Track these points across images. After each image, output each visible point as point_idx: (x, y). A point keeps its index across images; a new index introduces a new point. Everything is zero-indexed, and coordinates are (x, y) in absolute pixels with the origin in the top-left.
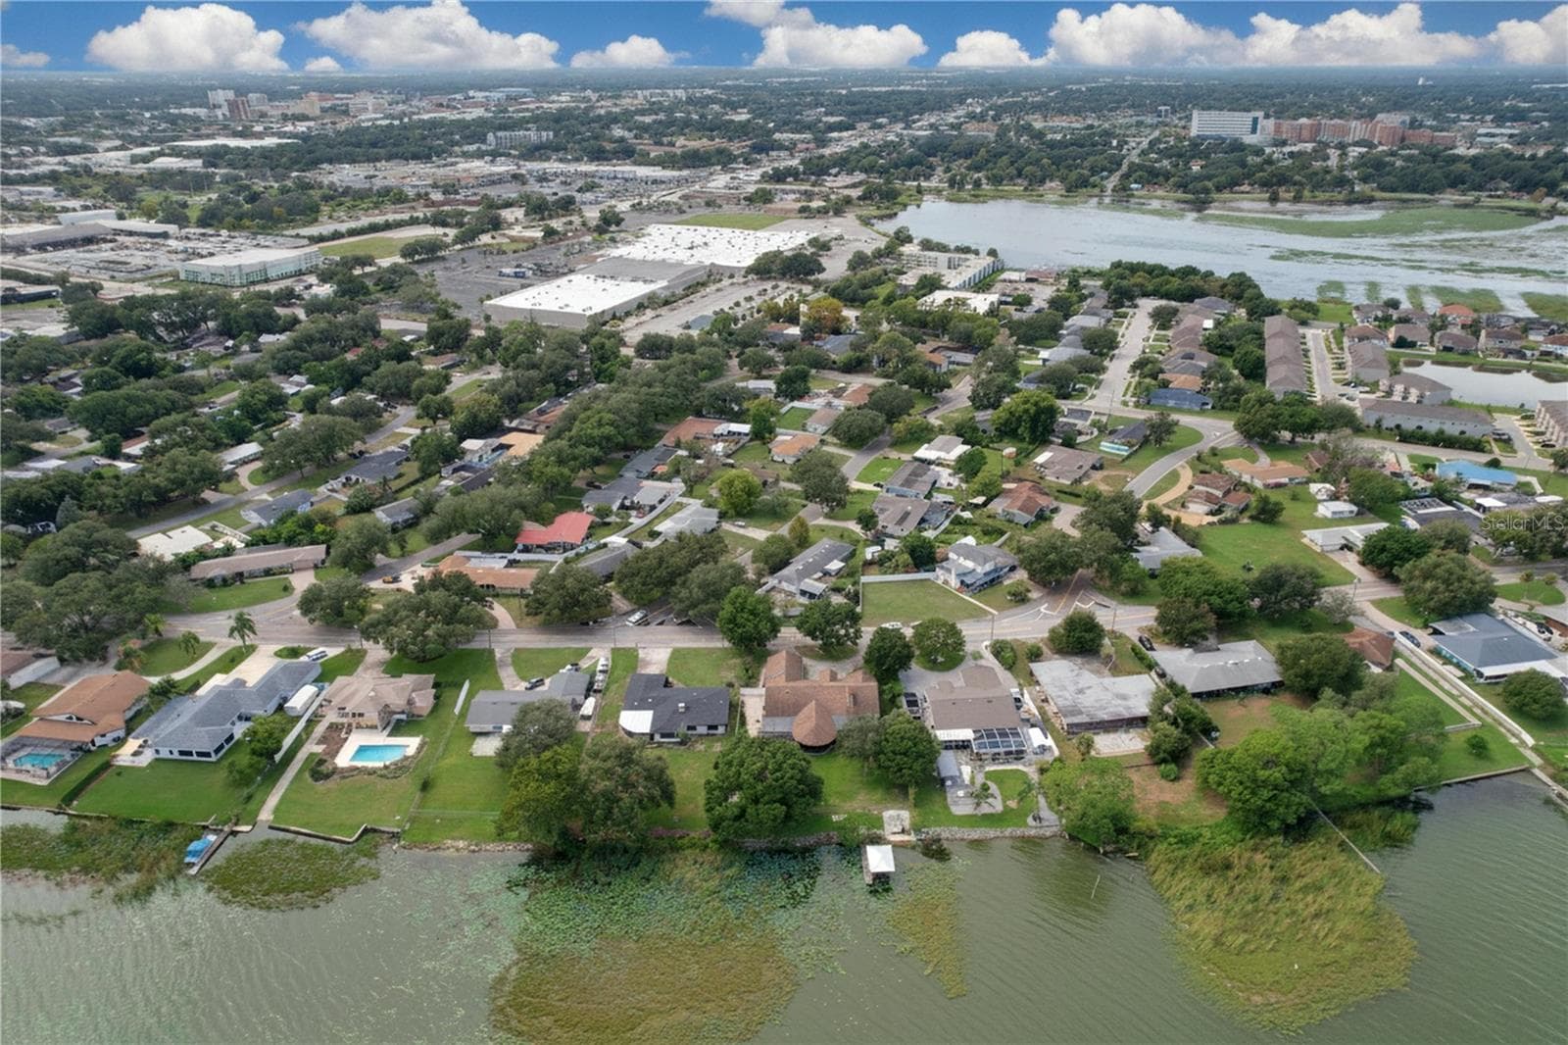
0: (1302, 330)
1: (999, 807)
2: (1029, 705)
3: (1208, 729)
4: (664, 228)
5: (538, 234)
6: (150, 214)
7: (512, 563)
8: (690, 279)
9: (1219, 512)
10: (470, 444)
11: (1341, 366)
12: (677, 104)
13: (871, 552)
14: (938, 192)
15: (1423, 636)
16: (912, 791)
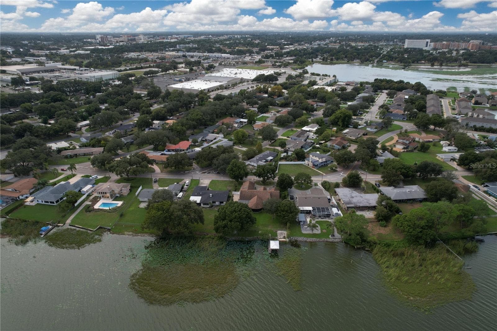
0: (440, 99)
1: (319, 232)
2: (334, 201)
3: (398, 211)
4: (228, 69)
5: (188, 70)
6: (72, 64)
7: (162, 154)
8: (234, 82)
9: (407, 148)
10: (155, 122)
11: (454, 109)
12: (237, 39)
13: (283, 155)
14: (319, 62)
15: (481, 187)
16: (288, 224)
